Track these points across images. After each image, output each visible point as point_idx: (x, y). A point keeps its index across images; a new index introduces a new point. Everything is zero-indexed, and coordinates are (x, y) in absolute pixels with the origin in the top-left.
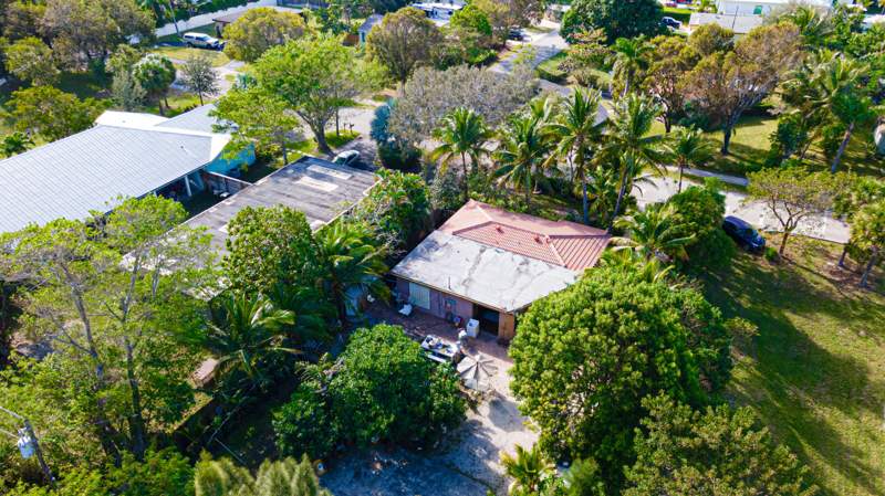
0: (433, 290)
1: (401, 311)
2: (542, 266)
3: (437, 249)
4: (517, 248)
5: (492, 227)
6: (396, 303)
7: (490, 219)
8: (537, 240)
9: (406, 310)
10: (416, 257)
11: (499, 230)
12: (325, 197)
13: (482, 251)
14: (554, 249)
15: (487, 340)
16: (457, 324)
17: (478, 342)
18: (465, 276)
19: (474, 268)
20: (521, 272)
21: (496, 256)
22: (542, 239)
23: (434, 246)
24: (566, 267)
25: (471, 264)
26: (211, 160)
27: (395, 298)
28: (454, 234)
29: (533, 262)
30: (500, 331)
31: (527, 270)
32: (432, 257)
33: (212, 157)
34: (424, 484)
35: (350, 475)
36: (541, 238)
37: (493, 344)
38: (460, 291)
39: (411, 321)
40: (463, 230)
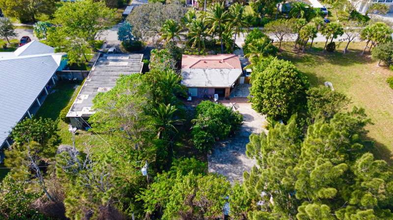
0: (199, 88)
1: (188, 100)
2: (227, 70)
3: (189, 75)
4: (215, 67)
5: (202, 62)
7: (199, 60)
8: (220, 62)
9: (190, 99)
11: (205, 62)
12: (127, 68)
13: (205, 71)
14: (227, 64)
15: (222, 99)
17: (220, 100)
18: (207, 81)
19: (207, 78)
20: (222, 74)
21: (210, 71)
22: (222, 61)
23: (186, 73)
24: (234, 68)
25: (205, 76)
26: (59, 65)
28: (190, 68)
29: (224, 70)
30: (226, 95)
31: (224, 72)
32: (190, 78)
33: (59, 64)
34: (241, 144)
35: (219, 151)
37: (225, 100)
38: (209, 85)
39: (193, 102)
40: (193, 66)
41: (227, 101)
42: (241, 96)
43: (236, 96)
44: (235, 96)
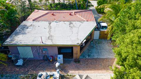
0: (33, 47)
1: (17, 64)
2: (78, 23)
3: (28, 28)
4: (64, 19)
5: (50, 14)
6: (12, 61)
8: (70, 14)
10: (17, 34)
11: (53, 15)
13: (50, 24)
14: (79, 16)
15: (69, 62)
16: (51, 60)
17: (65, 65)
18: (48, 35)
19: (50, 31)
20: (72, 27)
21: (57, 24)
23: (25, 27)
24: (87, 21)
25: (48, 30)
27: (11, 58)
28: (34, 20)
29: (74, 23)
31: (74, 26)
32: (26, 32)
36: (72, 14)
37: (73, 63)
38: (49, 43)
39: (25, 67)
40: (38, 18)
41: (76, 64)
42: (96, 57)
43: (89, 56)
44: (87, 57)
